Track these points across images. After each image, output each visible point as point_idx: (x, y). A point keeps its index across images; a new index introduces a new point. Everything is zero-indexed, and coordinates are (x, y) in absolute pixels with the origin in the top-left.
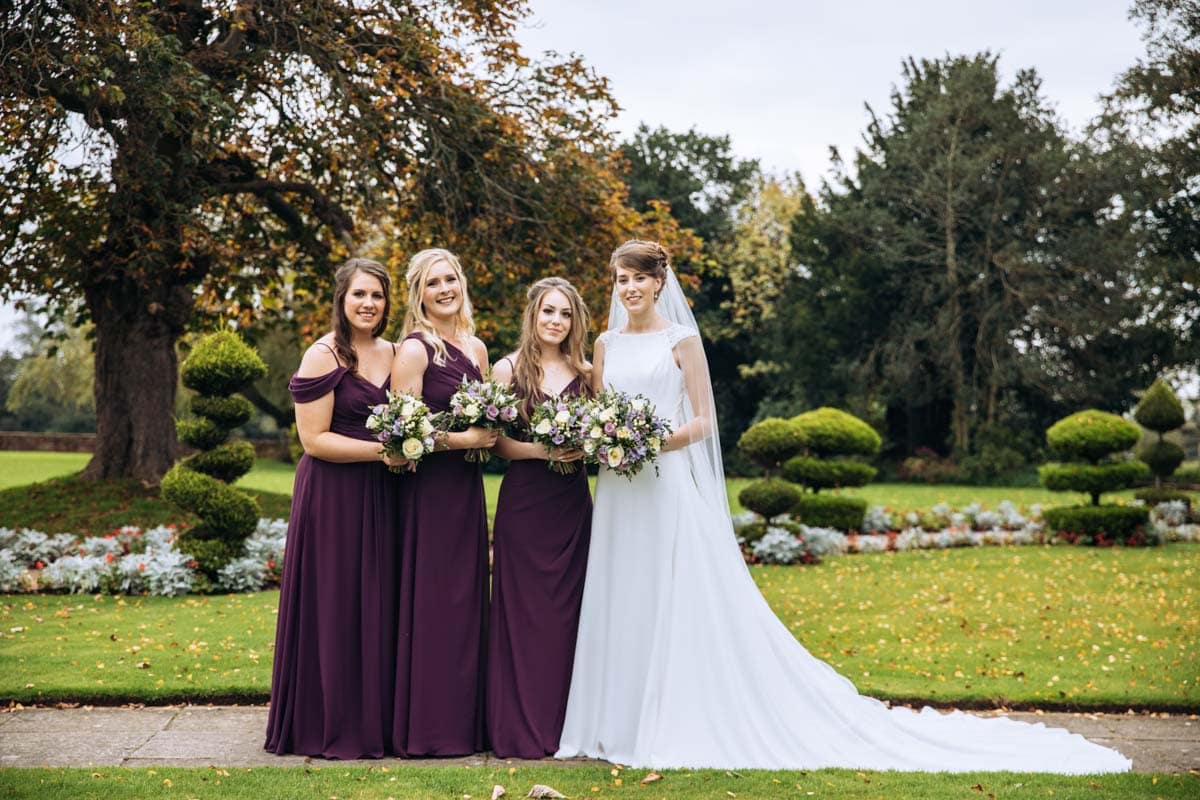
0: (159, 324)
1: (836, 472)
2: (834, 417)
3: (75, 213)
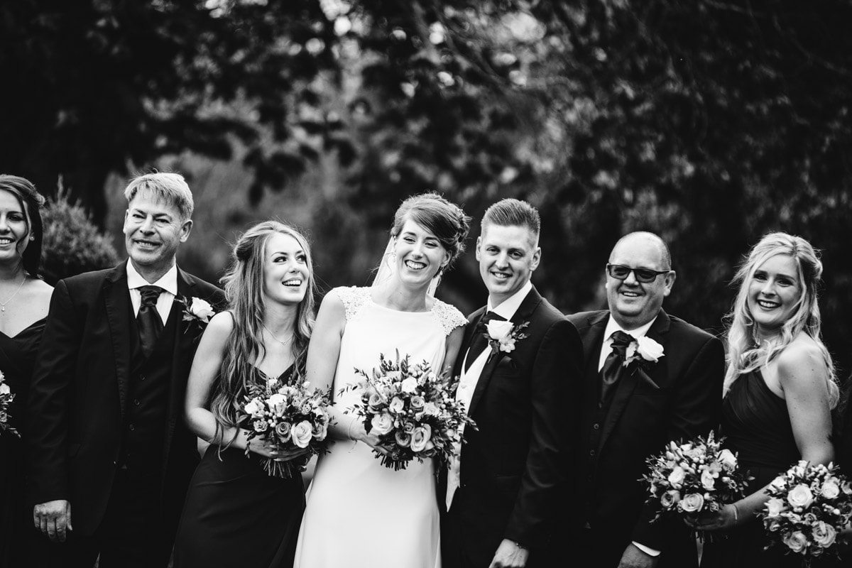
0: (78, 144)
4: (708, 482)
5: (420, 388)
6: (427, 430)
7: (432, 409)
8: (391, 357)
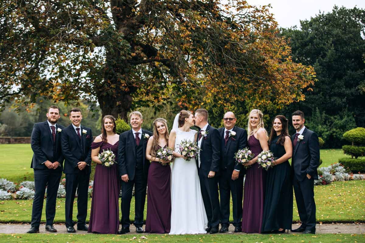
0: (121, 108)
1: (361, 150)
2: (361, 131)
3: (98, 69)
4: (246, 157)
5: (190, 145)
6: (193, 153)
7: (193, 149)
8: (183, 140)
